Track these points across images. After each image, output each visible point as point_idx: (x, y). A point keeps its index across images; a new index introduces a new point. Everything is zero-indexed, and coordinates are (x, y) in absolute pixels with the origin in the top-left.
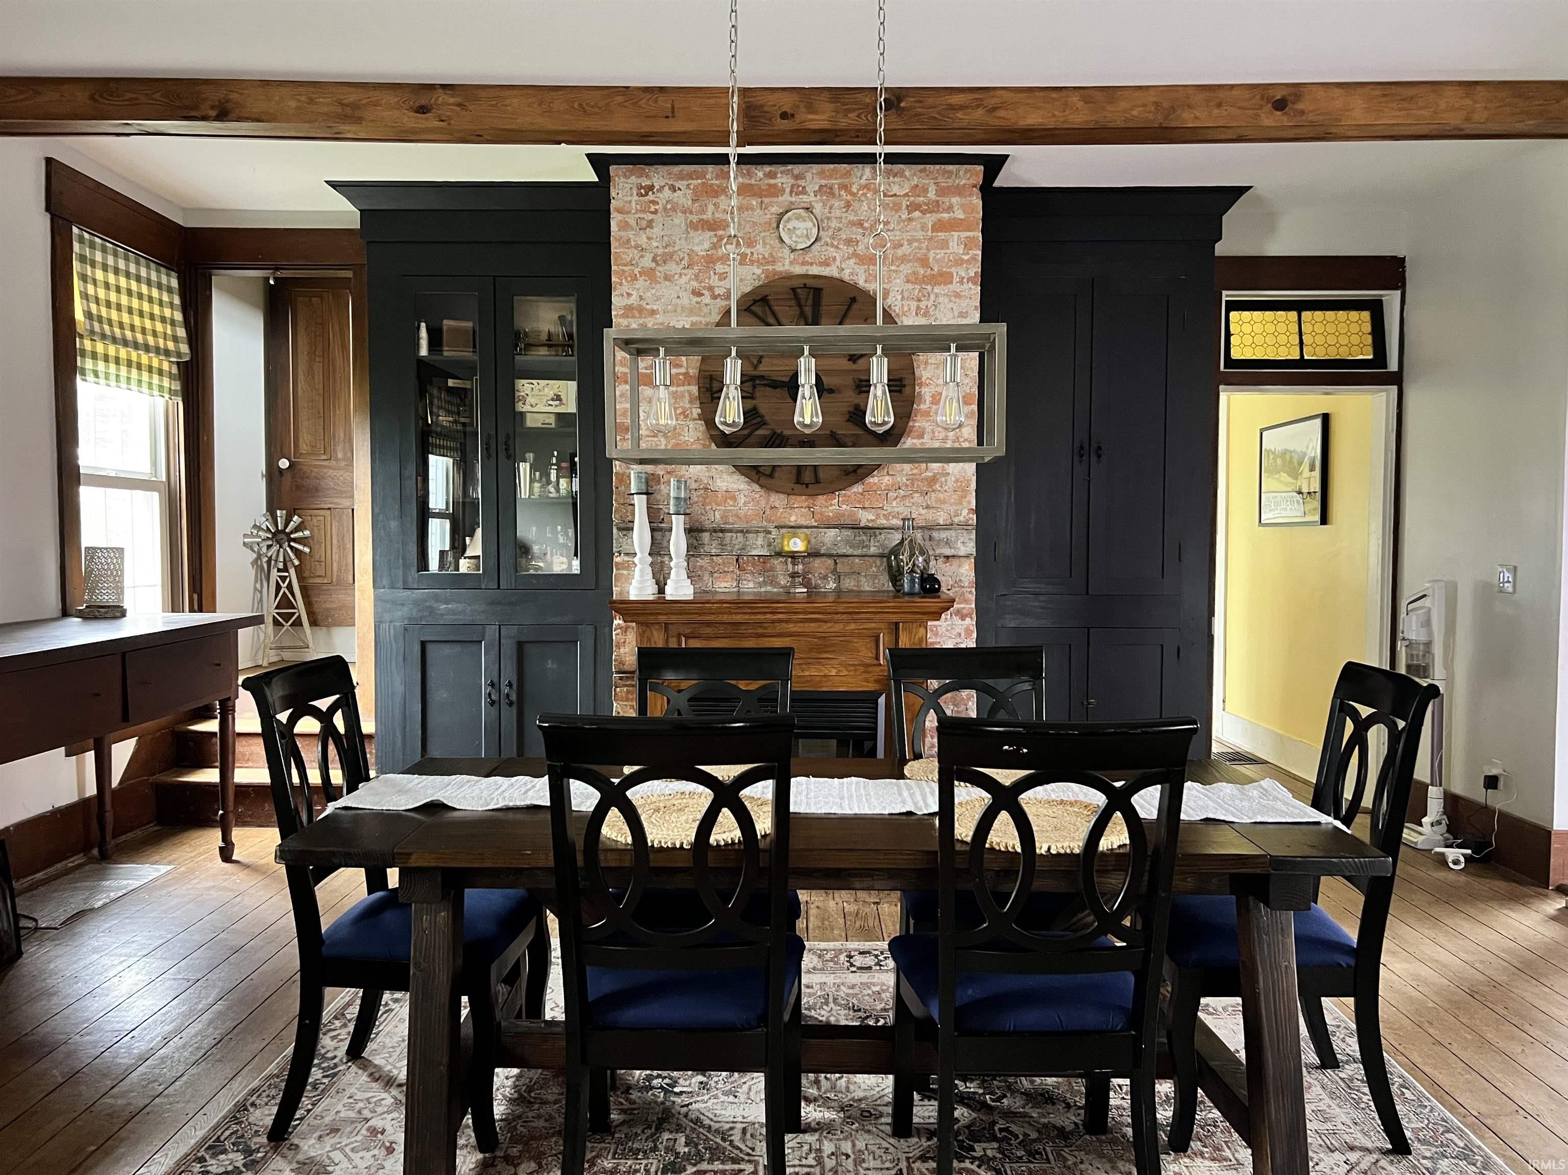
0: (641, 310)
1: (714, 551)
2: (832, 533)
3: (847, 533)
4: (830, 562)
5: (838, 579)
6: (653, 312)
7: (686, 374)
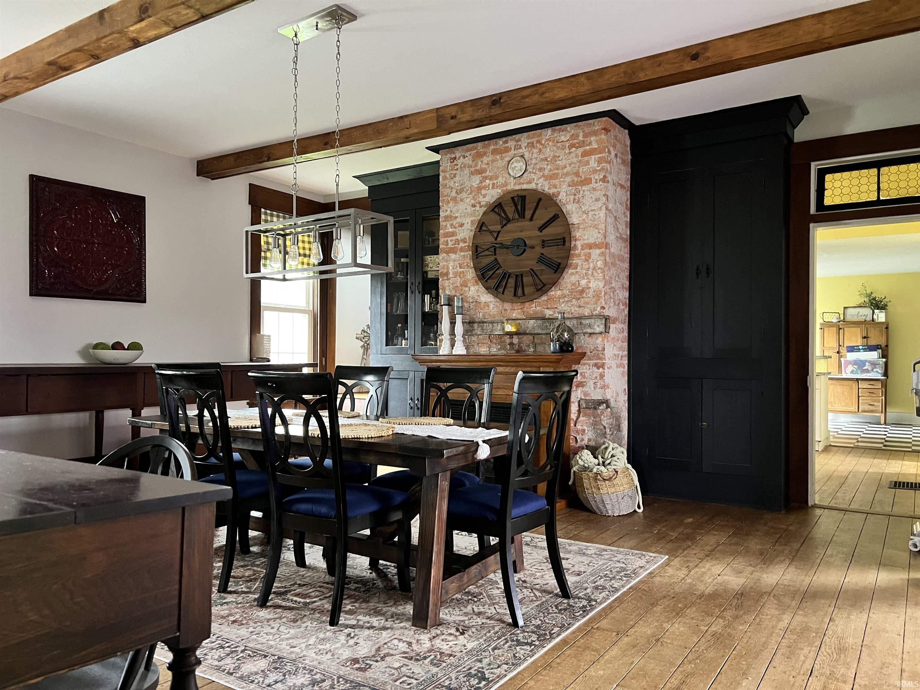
0: (451, 217)
1: (479, 333)
2: (532, 322)
3: (539, 322)
4: (531, 337)
5: (535, 347)
6: (456, 218)
7: (468, 246)
